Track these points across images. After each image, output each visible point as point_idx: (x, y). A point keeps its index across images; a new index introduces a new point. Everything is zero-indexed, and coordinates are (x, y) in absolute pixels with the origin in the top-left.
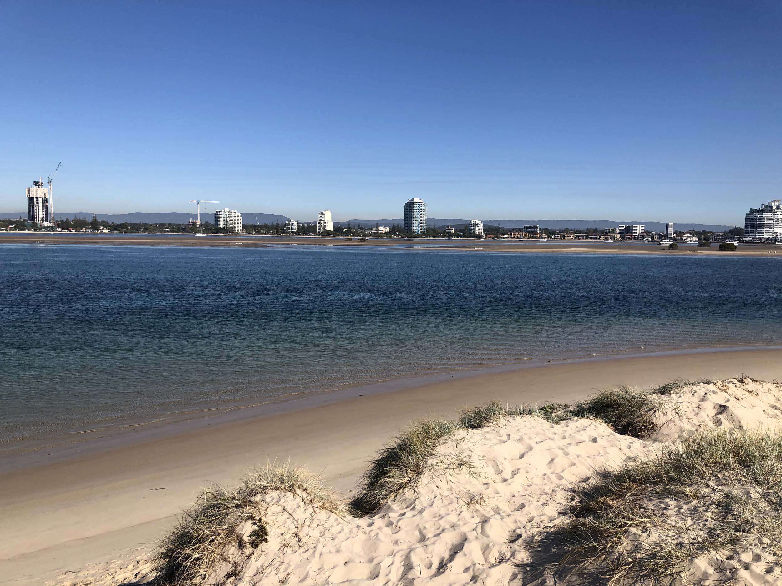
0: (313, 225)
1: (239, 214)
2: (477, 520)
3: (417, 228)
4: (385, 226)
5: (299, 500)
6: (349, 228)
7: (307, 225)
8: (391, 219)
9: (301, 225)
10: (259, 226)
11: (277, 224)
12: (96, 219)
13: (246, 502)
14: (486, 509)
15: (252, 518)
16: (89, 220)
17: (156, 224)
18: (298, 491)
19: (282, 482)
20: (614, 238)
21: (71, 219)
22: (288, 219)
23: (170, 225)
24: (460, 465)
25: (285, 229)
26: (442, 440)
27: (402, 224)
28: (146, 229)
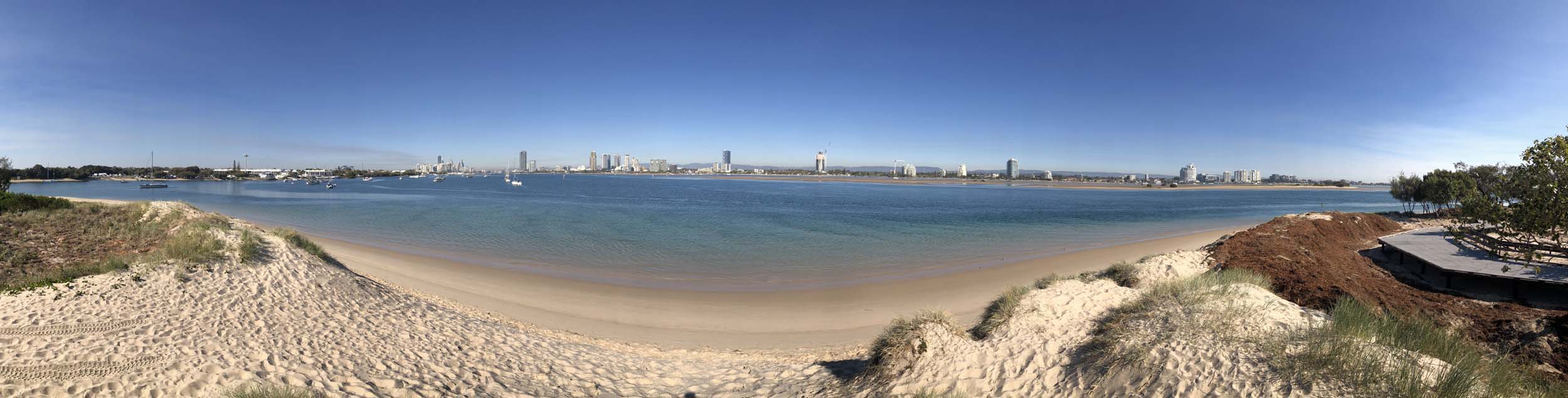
0: (954, 173)
1: (915, 168)
2: (1041, 341)
3: (1014, 175)
4: (996, 173)
5: (944, 329)
6: (975, 174)
7: (952, 173)
8: (999, 169)
9: (950, 173)
10: (925, 174)
11: (935, 172)
13: (916, 328)
14: (1046, 335)
15: (919, 337)
16: (842, 170)
17: (874, 172)
18: (944, 324)
19: (935, 318)
20: (1121, 181)
21: (834, 170)
22: (941, 170)
23: (881, 173)
24: (1033, 310)
25: (940, 175)
26: (1023, 296)
27: (1006, 173)
28: (868, 174)
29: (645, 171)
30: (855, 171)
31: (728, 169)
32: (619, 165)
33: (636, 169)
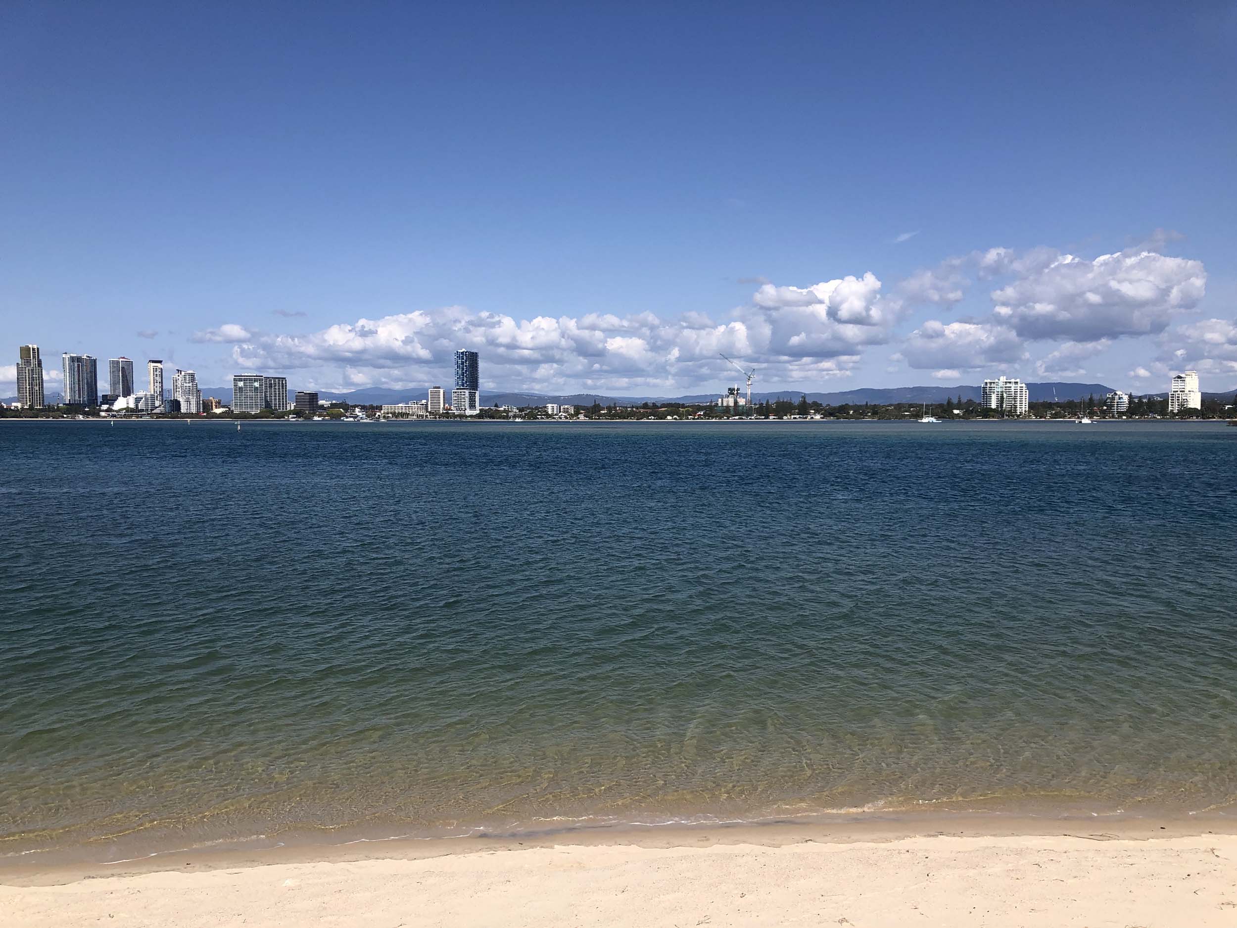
0: (1159, 399)
1: (1024, 385)
7: (1149, 399)
9: (1136, 400)
10: (1058, 405)
11: (1091, 399)
12: (804, 402)
16: (796, 401)
17: (890, 405)
21: (772, 401)
22: (1111, 391)
23: (911, 406)
25: (1105, 408)
28: (875, 413)
29: (218, 411)
30: (836, 404)
31: (472, 406)
32: (127, 392)
33: (188, 406)
